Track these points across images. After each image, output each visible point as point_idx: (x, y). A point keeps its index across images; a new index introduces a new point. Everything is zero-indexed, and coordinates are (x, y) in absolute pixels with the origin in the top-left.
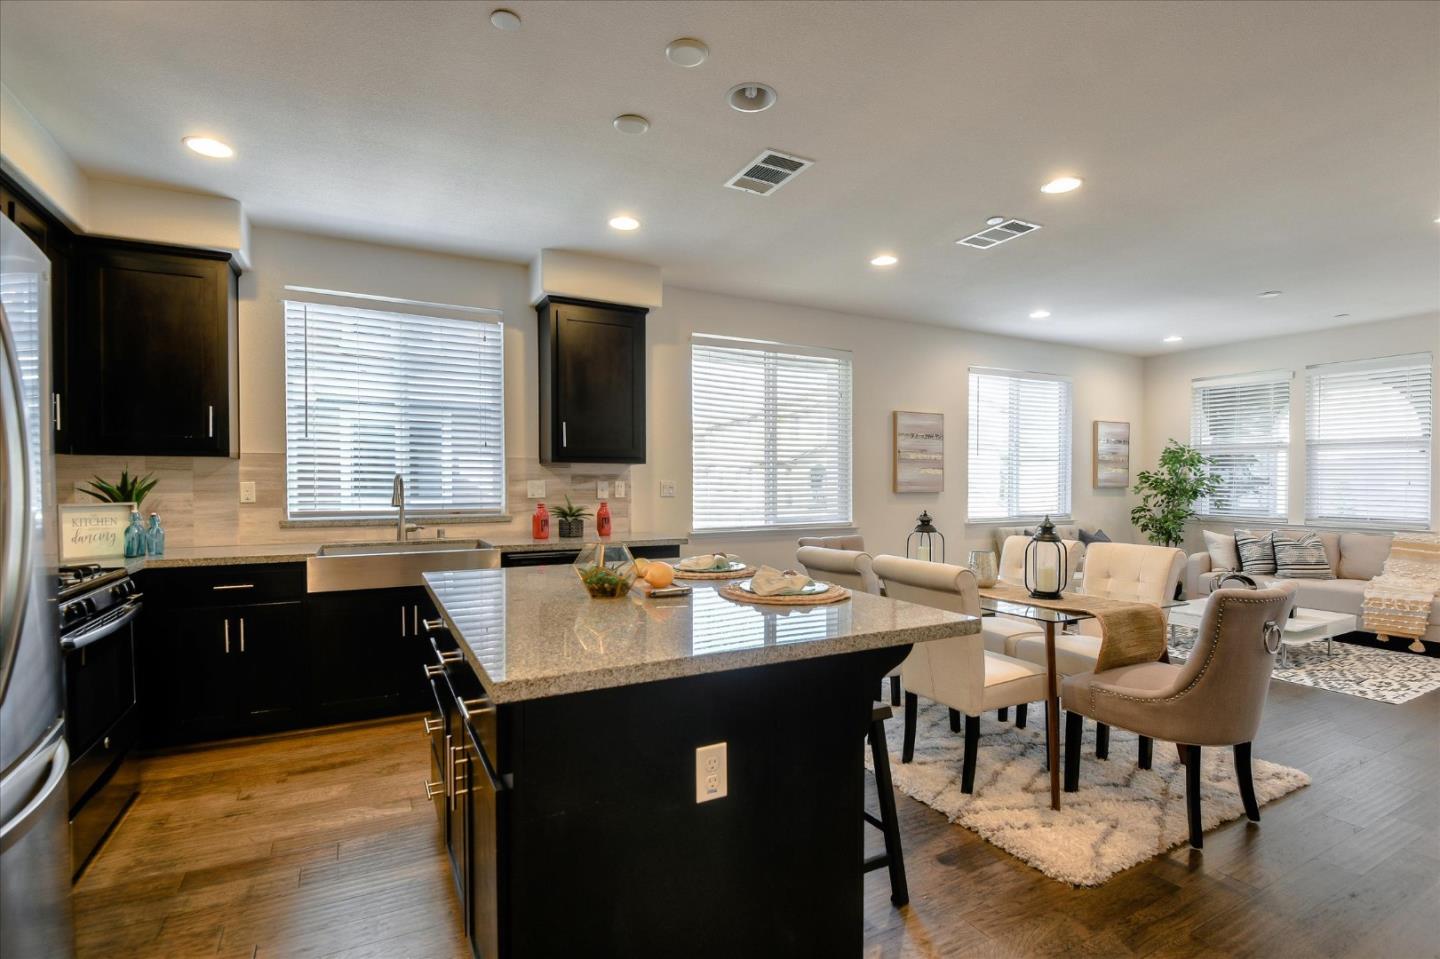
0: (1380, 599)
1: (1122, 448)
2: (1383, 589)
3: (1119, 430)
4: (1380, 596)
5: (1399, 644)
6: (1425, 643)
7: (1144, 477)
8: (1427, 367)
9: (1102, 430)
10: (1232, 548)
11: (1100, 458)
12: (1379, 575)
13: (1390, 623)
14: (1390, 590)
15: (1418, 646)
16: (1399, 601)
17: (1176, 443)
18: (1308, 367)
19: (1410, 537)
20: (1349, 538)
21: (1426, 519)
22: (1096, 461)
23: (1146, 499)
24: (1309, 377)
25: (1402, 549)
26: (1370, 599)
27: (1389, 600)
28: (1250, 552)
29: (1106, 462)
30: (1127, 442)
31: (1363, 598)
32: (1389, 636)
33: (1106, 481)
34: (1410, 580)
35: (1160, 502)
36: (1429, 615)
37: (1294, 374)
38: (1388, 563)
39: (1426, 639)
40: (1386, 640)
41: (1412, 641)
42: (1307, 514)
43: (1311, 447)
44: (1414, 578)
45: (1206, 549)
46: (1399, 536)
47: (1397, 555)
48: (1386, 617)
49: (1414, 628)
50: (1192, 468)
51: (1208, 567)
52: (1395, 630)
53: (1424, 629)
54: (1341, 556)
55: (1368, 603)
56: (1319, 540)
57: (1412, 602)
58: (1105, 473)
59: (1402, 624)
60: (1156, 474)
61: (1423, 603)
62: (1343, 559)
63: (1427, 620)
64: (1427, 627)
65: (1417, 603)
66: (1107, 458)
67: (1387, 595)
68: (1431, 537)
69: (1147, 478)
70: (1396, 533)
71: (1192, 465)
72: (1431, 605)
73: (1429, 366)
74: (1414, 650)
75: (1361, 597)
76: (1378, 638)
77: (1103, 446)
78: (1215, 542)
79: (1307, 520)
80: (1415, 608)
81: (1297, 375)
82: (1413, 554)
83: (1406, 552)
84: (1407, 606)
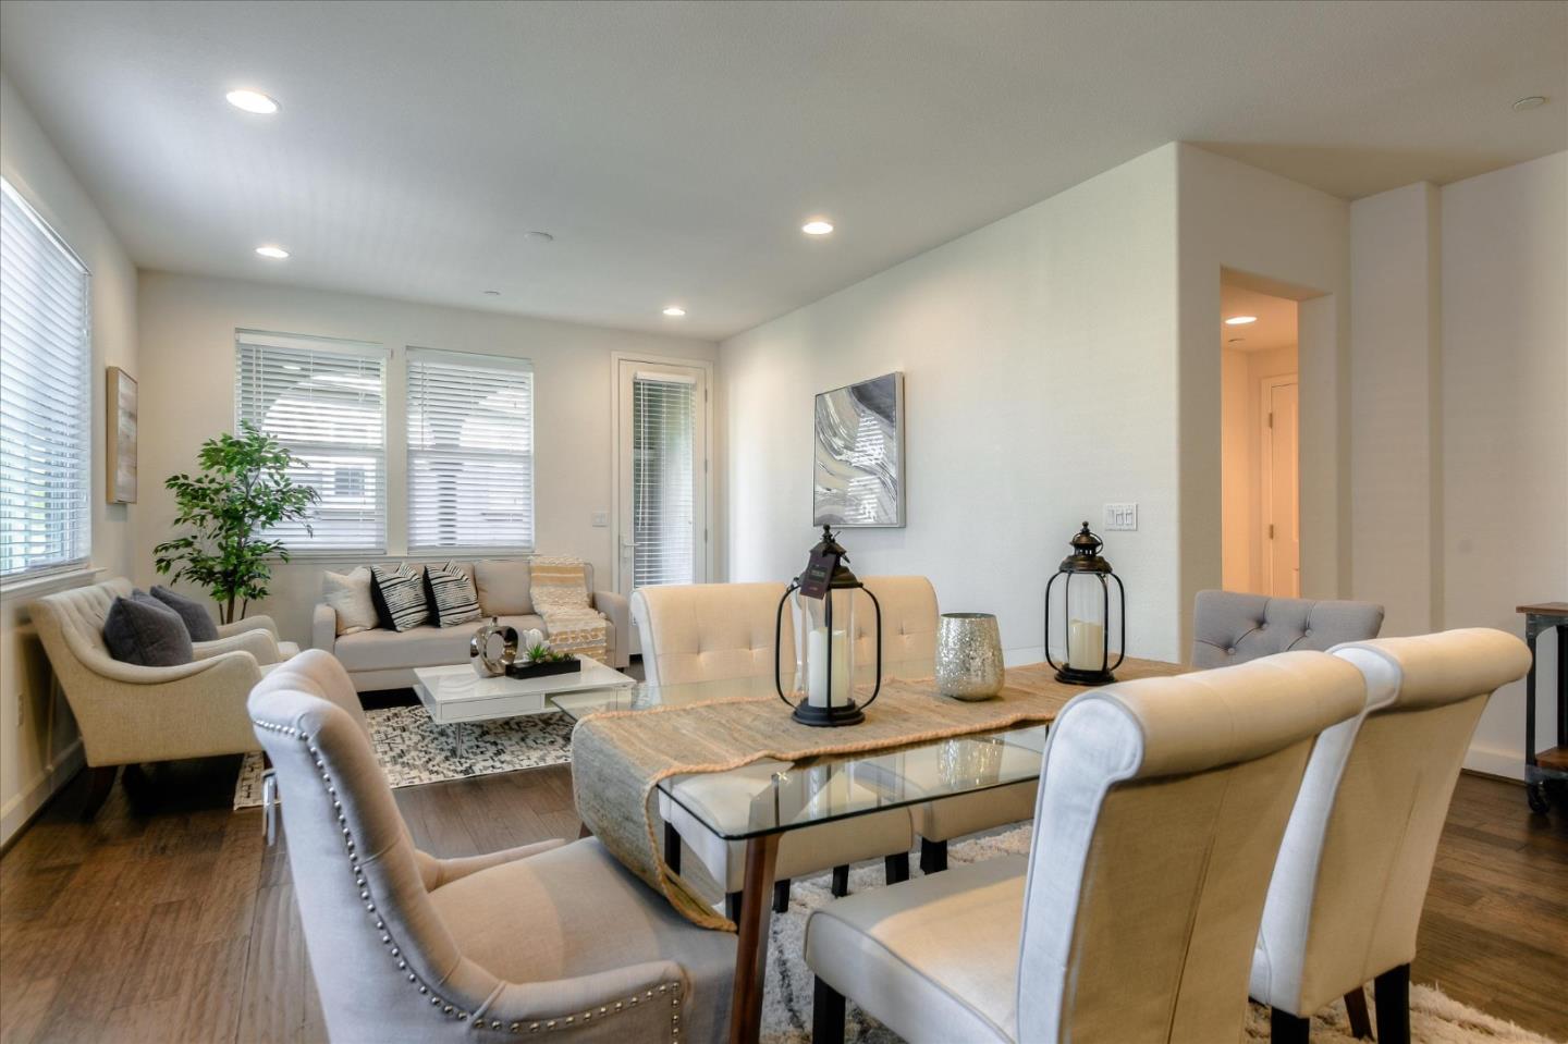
0: (566, 633)
1: (132, 428)
2: (563, 620)
3: (131, 392)
4: (563, 629)
9: (120, 387)
11: (119, 443)
12: (531, 607)
18: (408, 349)
20: (485, 567)
21: (529, 541)
24: (409, 361)
25: (540, 576)
26: (557, 635)
29: (123, 452)
30: (136, 418)
33: (123, 489)
34: (565, 608)
36: (607, 641)
37: (392, 353)
38: (535, 593)
42: (411, 542)
44: (561, 605)
47: (541, 583)
54: (478, 590)
57: (593, 630)
58: (122, 474)
60: (199, 481)
61: (600, 630)
62: (482, 593)
63: (607, 646)
65: (596, 630)
66: (123, 444)
72: (607, 629)
77: (121, 420)
78: (344, 588)
79: (410, 549)
80: (596, 636)
81: (395, 354)
82: (552, 579)
83: (545, 577)
84: (589, 636)
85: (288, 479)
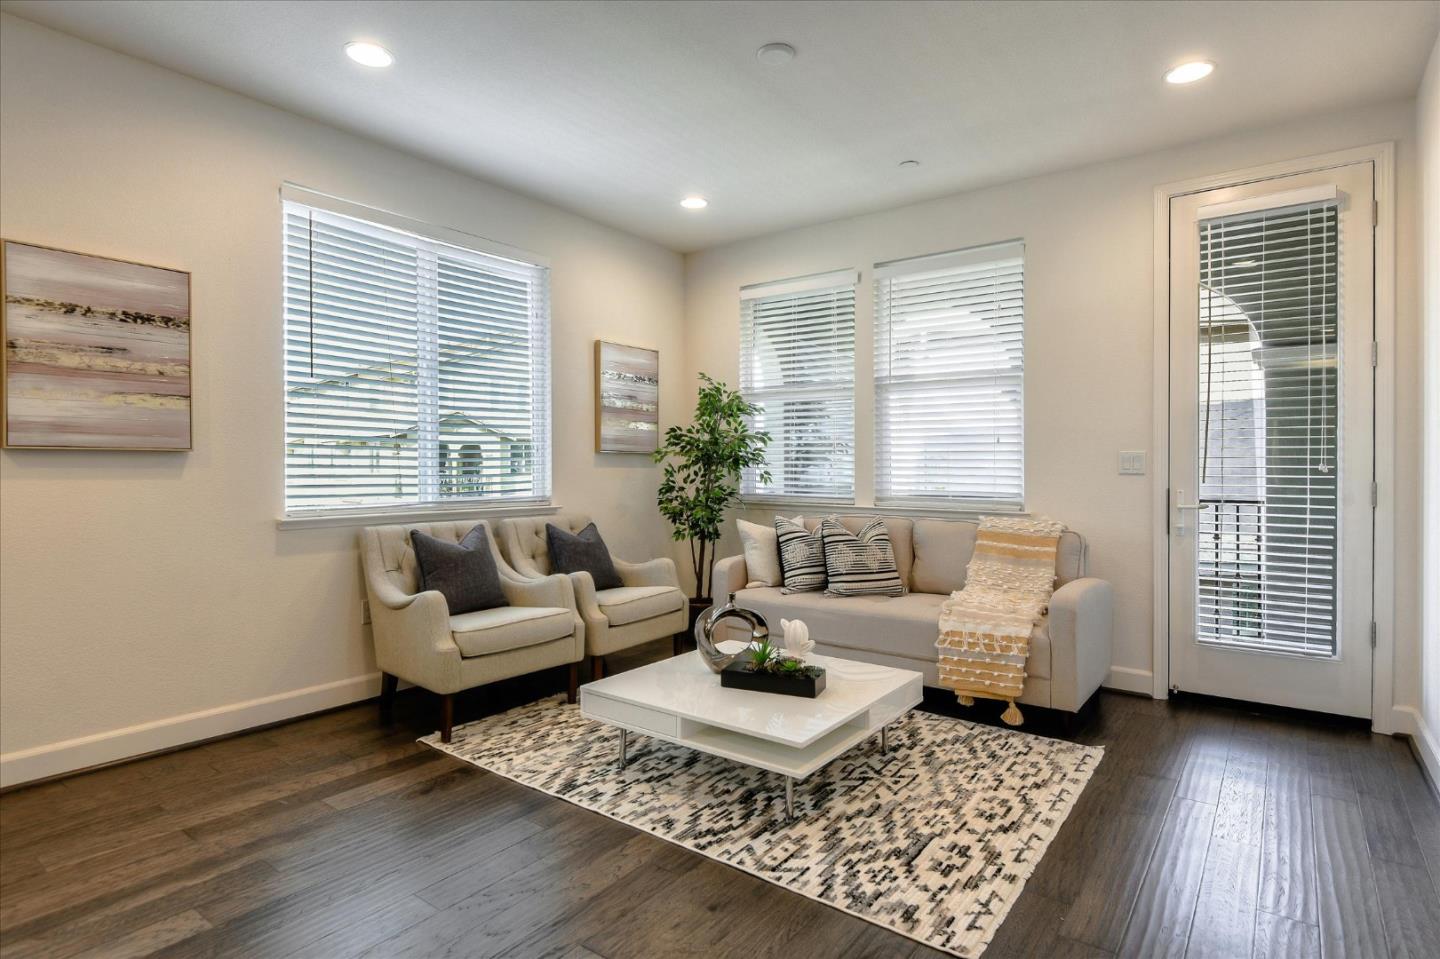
0: (960, 634)
1: (645, 390)
2: (964, 614)
3: (642, 360)
4: (958, 627)
5: (987, 711)
6: (1024, 708)
7: (676, 437)
8: (1016, 264)
9: (607, 356)
10: (774, 547)
11: (606, 402)
12: (961, 587)
13: (976, 676)
14: (974, 616)
15: (1013, 716)
16: (986, 636)
17: (709, 379)
18: (877, 266)
19: (1004, 524)
20: (924, 527)
21: (1019, 495)
22: (599, 409)
23: (669, 473)
24: (878, 281)
25: (990, 543)
26: (947, 634)
27: (972, 635)
28: (795, 553)
29: (619, 412)
30: (654, 380)
31: (938, 632)
32: (975, 699)
33: (617, 441)
34: (1001, 596)
35: (692, 477)
36: (1027, 660)
37: (860, 276)
38: (973, 567)
39: (1024, 701)
40: (970, 704)
41: (1002, 705)
42: (878, 491)
43: (880, 387)
44: (1005, 591)
45: (741, 551)
46: (986, 523)
47: (984, 554)
48: (968, 665)
49: (1007, 684)
50: (731, 419)
51: (741, 581)
52: (982, 688)
53: (1021, 686)
54: (914, 557)
55: (945, 641)
56: (885, 531)
57: (1003, 638)
58: (611, 429)
59: (991, 677)
60: (689, 431)
61: (1018, 639)
62: (916, 560)
63: (1025, 669)
64: (1025, 681)
65: (1008, 638)
66: (619, 404)
67: (969, 627)
68: (1027, 523)
69: (678, 437)
70: (981, 517)
71: (731, 415)
72: (1029, 642)
73: (1020, 261)
74: (1007, 721)
75: (934, 629)
76: (960, 701)
77: (609, 384)
78: (753, 538)
79: (878, 499)
80: (1008, 648)
81: (863, 278)
82: (1003, 551)
83: (992, 547)
84: (996, 645)
85: (744, 426)
